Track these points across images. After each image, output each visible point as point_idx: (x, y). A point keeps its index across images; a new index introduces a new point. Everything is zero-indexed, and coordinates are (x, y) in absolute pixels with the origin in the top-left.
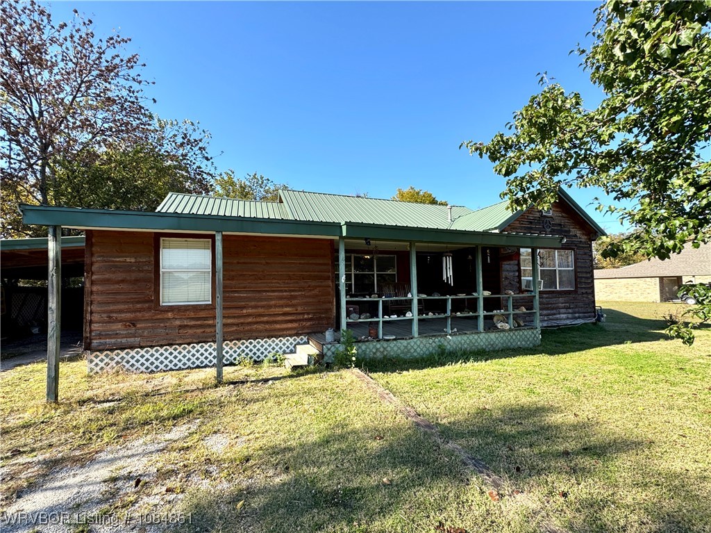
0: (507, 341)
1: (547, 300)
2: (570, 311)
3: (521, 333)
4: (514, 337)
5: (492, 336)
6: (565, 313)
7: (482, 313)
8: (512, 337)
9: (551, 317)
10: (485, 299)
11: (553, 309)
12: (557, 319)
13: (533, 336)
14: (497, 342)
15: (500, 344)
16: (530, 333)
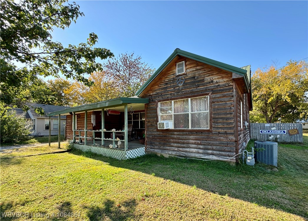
0: (110, 154)
1: (178, 136)
2: (201, 147)
3: (116, 151)
4: (113, 152)
5: (105, 149)
6: (196, 148)
7: (103, 138)
8: (112, 152)
9: (181, 149)
10: (105, 133)
11: (183, 143)
12: (186, 152)
13: (122, 154)
14: (107, 153)
15: (108, 154)
16: (120, 152)
